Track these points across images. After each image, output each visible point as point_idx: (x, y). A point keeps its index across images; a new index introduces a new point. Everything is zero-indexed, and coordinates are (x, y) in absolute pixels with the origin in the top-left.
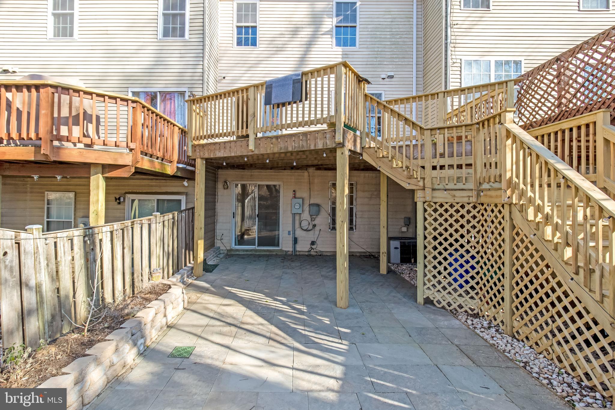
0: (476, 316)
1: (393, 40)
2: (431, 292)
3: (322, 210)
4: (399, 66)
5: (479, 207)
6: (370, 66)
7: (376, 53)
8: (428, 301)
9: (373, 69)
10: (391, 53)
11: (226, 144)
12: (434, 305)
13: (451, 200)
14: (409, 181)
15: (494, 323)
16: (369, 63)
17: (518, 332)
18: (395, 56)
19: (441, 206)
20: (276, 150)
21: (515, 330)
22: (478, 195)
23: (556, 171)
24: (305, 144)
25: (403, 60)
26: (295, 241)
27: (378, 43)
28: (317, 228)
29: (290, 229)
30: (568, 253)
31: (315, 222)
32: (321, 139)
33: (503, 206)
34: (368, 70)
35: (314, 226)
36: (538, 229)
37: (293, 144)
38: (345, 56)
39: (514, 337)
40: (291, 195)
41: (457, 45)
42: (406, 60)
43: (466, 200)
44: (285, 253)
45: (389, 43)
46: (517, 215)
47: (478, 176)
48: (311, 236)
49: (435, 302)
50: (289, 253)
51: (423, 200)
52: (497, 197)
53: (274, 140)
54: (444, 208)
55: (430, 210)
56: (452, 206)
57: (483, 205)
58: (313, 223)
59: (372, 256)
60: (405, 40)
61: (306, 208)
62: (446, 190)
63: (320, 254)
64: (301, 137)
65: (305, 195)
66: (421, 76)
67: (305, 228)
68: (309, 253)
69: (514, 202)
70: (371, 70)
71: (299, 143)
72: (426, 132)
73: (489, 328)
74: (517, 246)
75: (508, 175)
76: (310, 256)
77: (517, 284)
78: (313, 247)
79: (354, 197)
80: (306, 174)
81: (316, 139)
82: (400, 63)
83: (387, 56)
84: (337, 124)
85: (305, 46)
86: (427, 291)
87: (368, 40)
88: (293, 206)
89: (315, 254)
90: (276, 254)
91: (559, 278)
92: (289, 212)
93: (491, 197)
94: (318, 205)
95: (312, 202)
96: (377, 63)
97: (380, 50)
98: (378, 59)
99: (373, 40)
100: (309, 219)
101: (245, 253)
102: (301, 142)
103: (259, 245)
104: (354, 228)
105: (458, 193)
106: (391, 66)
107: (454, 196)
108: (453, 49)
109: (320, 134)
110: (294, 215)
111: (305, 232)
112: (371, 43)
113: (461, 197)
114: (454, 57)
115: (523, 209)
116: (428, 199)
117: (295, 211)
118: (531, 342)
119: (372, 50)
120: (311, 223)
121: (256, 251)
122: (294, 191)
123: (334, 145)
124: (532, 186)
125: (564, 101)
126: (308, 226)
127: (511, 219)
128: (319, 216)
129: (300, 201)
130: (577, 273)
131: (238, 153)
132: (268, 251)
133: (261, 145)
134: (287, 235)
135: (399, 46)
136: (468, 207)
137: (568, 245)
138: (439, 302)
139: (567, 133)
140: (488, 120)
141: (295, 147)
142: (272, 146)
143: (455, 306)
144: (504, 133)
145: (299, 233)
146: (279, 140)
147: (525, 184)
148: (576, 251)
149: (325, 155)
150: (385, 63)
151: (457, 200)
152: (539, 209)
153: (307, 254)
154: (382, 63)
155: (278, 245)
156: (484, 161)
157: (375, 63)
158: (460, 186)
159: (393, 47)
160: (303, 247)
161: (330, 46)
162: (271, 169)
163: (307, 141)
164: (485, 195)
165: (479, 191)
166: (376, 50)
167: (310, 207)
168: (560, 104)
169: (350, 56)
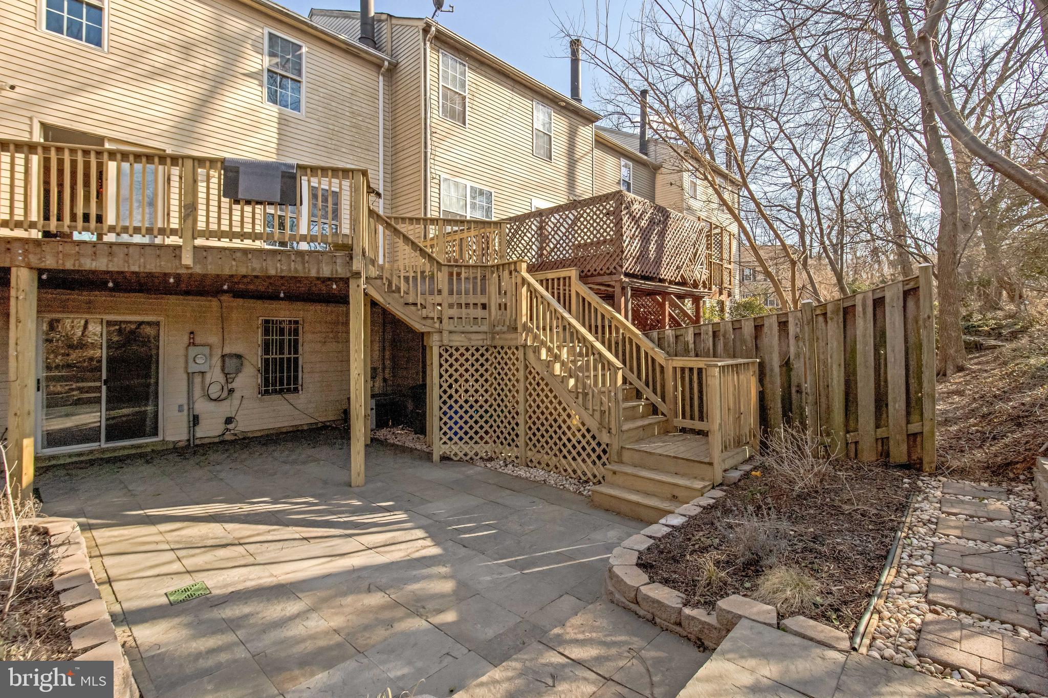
0: (491, 459)
1: (354, 121)
2: (447, 446)
3: (246, 362)
4: (362, 160)
5: (492, 350)
6: (323, 149)
7: (330, 131)
8: (445, 458)
9: (326, 154)
10: (351, 138)
11: (114, 247)
12: (451, 459)
13: (466, 344)
14: (424, 322)
15: (509, 460)
16: (320, 143)
17: (531, 461)
18: (356, 144)
19: (457, 350)
20: (243, 271)
21: (528, 460)
22: (493, 338)
23: (563, 317)
24: (300, 268)
25: (366, 152)
26: (195, 420)
27: (333, 118)
28: (237, 395)
29: (183, 400)
30: (572, 382)
31: (234, 385)
32: (327, 264)
33: (517, 348)
34: (319, 153)
35: (231, 391)
36: (548, 367)
37: (278, 265)
38: (283, 122)
39: (528, 466)
40: (186, 339)
41: (437, 158)
42: (370, 153)
43: (480, 343)
44: (171, 446)
45: (348, 123)
46: (531, 356)
47: (493, 318)
48: (225, 409)
49: (452, 456)
50: (180, 444)
51: (439, 344)
52: (511, 339)
53: (238, 254)
54: (459, 352)
55: (446, 355)
56: (467, 350)
57: (495, 347)
58: (230, 386)
59: (328, 427)
60: (369, 126)
61: (216, 361)
62: (463, 333)
63: (241, 437)
64: (293, 257)
65: (214, 339)
66: (388, 180)
67: (214, 396)
68: (221, 438)
69: (529, 344)
70: (323, 154)
71: (289, 265)
72: (443, 268)
73: (506, 465)
74: (530, 384)
75: (524, 319)
76: (223, 442)
77: (530, 417)
78: (230, 426)
79: (300, 341)
80: (215, 303)
81: (319, 262)
82: (362, 156)
83: (346, 141)
84: (355, 247)
85: (212, 83)
86: (443, 446)
87: (320, 109)
88: (191, 361)
89: (233, 438)
90: (153, 450)
91: (564, 404)
92: (181, 370)
93: (506, 339)
94: (239, 357)
95: (227, 350)
96: (333, 147)
97: (336, 129)
98: (334, 142)
99: (326, 111)
100: (222, 379)
101: (75, 459)
102: (293, 263)
103: (109, 439)
104: (300, 388)
105: (473, 336)
106: (351, 157)
107: (470, 339)
108: (432, 161)
109: (325, 257)
110: (190, 376)
111: (213, 403)
112: (323, 115)
113: (477, 340)
114: (433, 171)
115: (537, 351)
116: (445, 342)
117: (193, 368)
118: (543, 465)
119: (326, 125)
120: (225, 388)
121: (104, 451)
122: (192, 333)
123: (348, 275)
124: (544, 329)
125: (545, 252)
126: (219, 394)
127: (525, 359)
128: (240, 375)
129: (206, 350)
130: (577, 398)
131: (148, 267)
132: (133, 447)
133: (210, 259)
134: (176, 413)
135: (361, 132)
136: (482, 350)
137: (571, 377)
138: (456, 455)
139: (556, 281)
140: (503, 265)
141: (282, 270)
142: (234, 263)
143: (471, 454)
144: (519, 281)
145: (202, 406)
146: (250, 256)
147: (538, 328)
148: (577, 381)
149: (334, 286)
150: (344, 150)
151: (473, 343)
152: (549, 350)
153: (217, 440)
154: (339, 148)
155: (156, 434)
156: (499, 301)
157: (329, 146)
158: (475, 328)
159: (354, 130)
160: (210, 429)
161: (260, 99)
162: (140, 291)
163: (303, 263)
164: (500, 338)
165: (493, 334)
166: (331, 127)
167: (223, 362)
168: (542, 254)
169: (292, 125)
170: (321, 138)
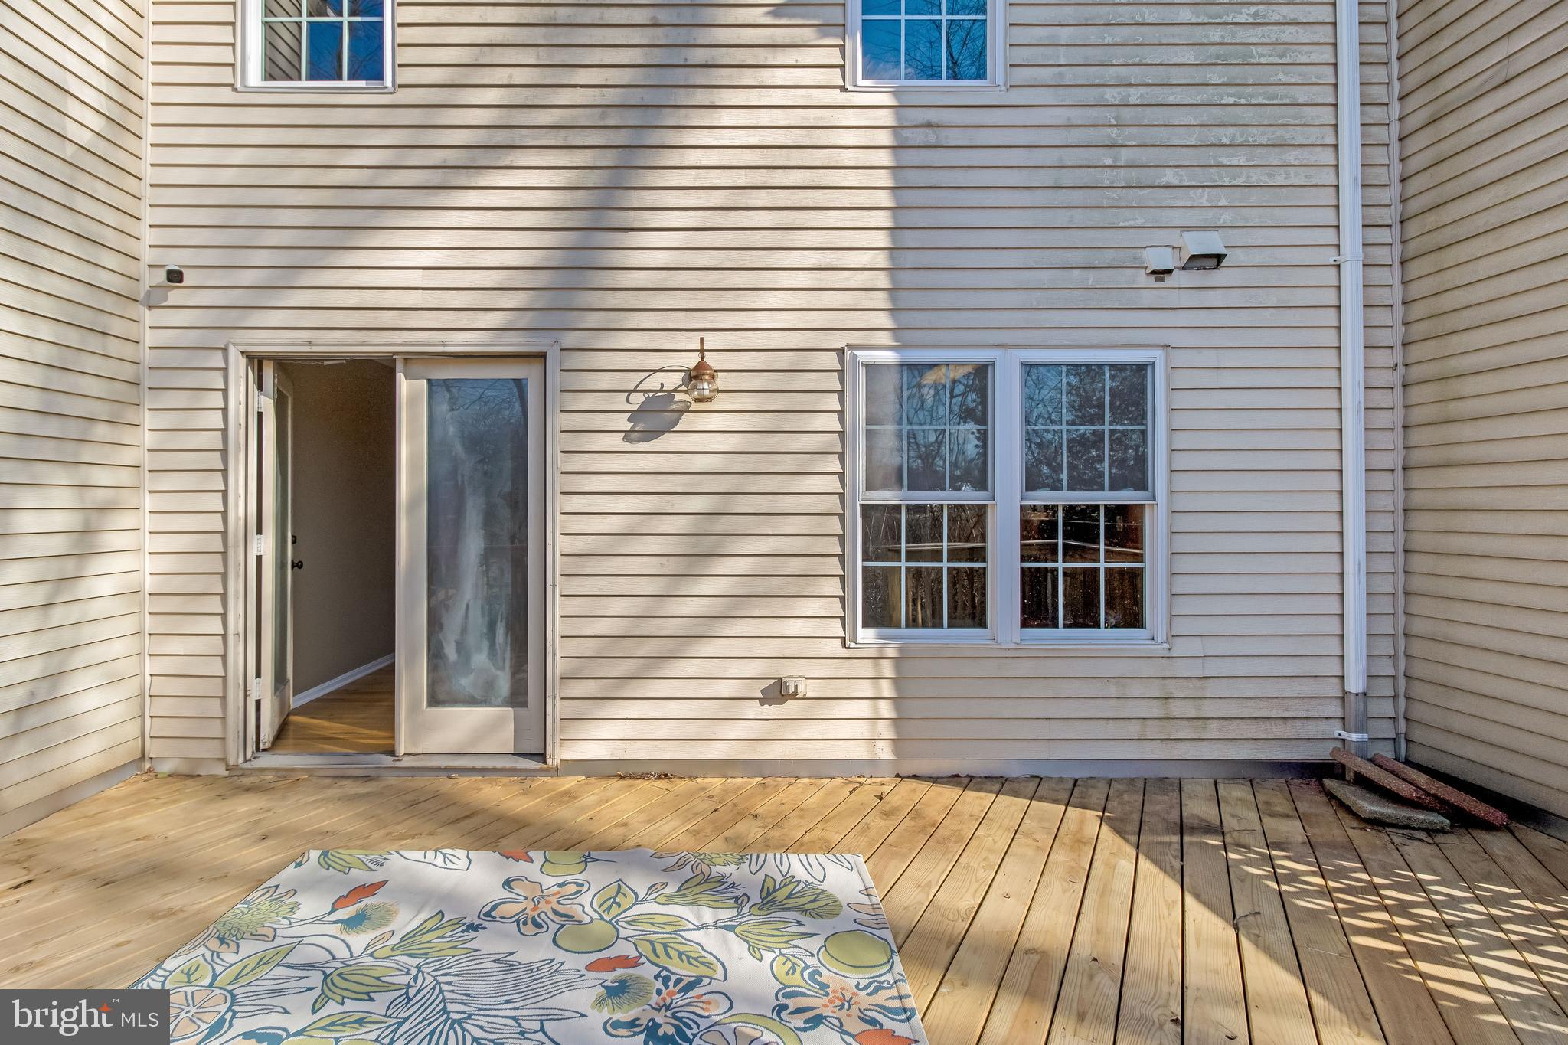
1: (1215, 35)
4: (1255, 197)
6: (1078, 196)
7: (1109, 115)
10: (1205, 115)
16: (1067, 178)
18: (1225, 135)
25: (1274, 157)
27: (1120, 54)
34: (1062, 216)
38: (919, 136)
42: (1291, 156)
45: (1188, 56)
60: (1285, 38)
66: (1382, 255)
82: (1257, 176)
83: (1178, 137)
87: (1064, 34)
96: (1120, 176)
97: (1134, 95)
98: (1125, 155)
99: (1092, 35)
106: (1203, 198)
112: (1078, 55)
119: (1090, 95)
135: (1251, 75)
150: (1170, 176)
154: (1150, 176)
157: (1106, 177)
161: (833, 77)
166: (1111, 95)
169: (955, 137)
170: (1071, 156)
